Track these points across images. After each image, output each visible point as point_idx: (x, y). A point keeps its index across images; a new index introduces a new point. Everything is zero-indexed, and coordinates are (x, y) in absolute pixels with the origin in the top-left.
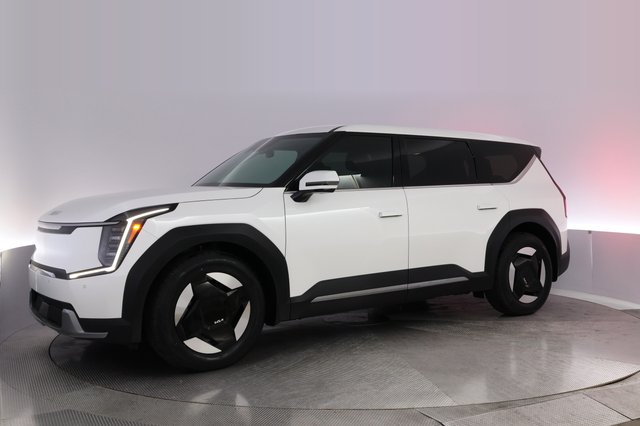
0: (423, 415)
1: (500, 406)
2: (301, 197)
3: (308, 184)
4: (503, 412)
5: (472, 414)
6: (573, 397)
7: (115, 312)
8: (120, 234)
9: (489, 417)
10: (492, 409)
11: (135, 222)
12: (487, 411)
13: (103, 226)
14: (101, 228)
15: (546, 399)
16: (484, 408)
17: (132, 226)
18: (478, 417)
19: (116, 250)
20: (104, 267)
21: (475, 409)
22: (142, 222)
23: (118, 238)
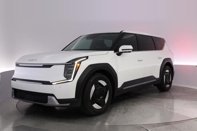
0: (141, 127)
1: (167, 124)
2: (119, 54)
3: (122, 50)
4: (168, 126)
5: (157, 127)
6: (191, 121)
7: (72, 96)
8: (73, 67)
9: (163, 128)
10: (164, 125)
11: (78, 63)
12: (162, 126)
13: (65, 64)
14: (64, 65)
15: (182, 122)
16: (161, 125)
17: (77, 64)
18: (159, 128)
19: (72, 73)
20: (67, 79)
21: (159, 125)
22: (80, 63)
23: (72, 69)
